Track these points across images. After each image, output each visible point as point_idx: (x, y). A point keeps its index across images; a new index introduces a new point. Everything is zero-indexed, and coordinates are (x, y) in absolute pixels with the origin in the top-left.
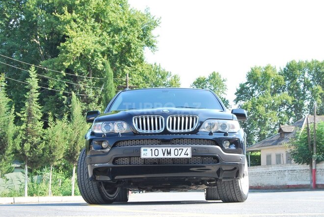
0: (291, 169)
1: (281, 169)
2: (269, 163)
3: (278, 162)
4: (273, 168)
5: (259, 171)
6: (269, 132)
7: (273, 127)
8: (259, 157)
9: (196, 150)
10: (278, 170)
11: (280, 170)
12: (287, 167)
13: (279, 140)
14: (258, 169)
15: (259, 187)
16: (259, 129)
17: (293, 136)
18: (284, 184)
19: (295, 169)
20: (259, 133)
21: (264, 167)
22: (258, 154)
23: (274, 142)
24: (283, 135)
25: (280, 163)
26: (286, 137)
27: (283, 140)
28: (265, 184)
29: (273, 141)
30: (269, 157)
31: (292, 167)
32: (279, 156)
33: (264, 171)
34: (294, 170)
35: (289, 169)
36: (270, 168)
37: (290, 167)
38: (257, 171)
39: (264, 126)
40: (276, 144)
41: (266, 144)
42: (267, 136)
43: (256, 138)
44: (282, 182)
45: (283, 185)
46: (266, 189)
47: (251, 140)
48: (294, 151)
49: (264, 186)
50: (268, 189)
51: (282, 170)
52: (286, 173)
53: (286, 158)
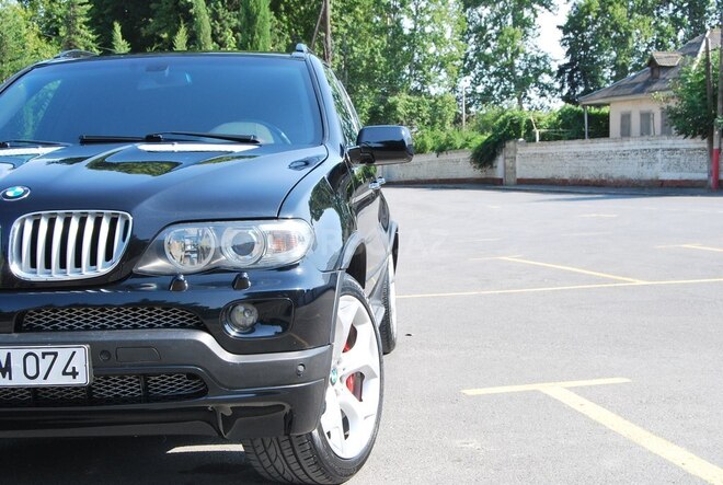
0: (669, 147)
1: (647, 145)
2: (626, 132)
3: (646, 130)
4: (631, 142)
5: (602, 149)
6: (635, 60)
7: (644, 50)
8: (606, 118)
9: (109, 355)
10: (642, 147)
11: (646, 147)
12: (660, 142)
13: (648, 83)
14: (602, 144)
15: (603, 181)
16: (614, 54)
17: (677, 75)
18: (654, 177)
19: (677, 146)
20: (614, 61)
21: (615, 140)
22: (605, 110)
23: (638, 86)
24: (656, 72)
25: (648, 133)
26: (662, 76)
27: (654, 83)
28: (615, 176)
29: (636, 84)
30: (626, 118)
31: (670, 141)
32: (646, 117)
33: (614, 149)
34: (676, 149)
35: (664, 146)
36: (626, 143)
37: (668, 142)
38: (599, 149)
39: (624, 48)
40: (641, 91)
41: (621, 91)
42: (630, 68)
43: (608, 73)
44: (649, 173)
45: (652, 180)
46: (616, 187)
47: (596, 77)
48: (676, 110)
49: (611, 180)
50: (621, 187)
51: (651, 147)
52: (659, 155)
53: (662, 122)
